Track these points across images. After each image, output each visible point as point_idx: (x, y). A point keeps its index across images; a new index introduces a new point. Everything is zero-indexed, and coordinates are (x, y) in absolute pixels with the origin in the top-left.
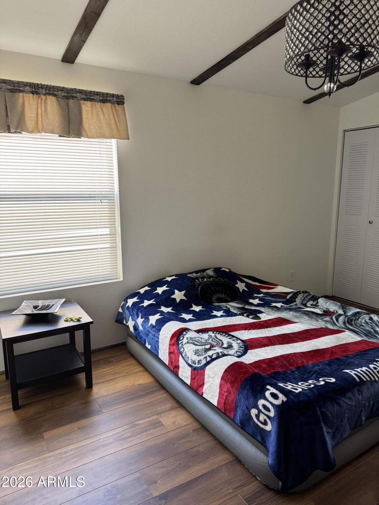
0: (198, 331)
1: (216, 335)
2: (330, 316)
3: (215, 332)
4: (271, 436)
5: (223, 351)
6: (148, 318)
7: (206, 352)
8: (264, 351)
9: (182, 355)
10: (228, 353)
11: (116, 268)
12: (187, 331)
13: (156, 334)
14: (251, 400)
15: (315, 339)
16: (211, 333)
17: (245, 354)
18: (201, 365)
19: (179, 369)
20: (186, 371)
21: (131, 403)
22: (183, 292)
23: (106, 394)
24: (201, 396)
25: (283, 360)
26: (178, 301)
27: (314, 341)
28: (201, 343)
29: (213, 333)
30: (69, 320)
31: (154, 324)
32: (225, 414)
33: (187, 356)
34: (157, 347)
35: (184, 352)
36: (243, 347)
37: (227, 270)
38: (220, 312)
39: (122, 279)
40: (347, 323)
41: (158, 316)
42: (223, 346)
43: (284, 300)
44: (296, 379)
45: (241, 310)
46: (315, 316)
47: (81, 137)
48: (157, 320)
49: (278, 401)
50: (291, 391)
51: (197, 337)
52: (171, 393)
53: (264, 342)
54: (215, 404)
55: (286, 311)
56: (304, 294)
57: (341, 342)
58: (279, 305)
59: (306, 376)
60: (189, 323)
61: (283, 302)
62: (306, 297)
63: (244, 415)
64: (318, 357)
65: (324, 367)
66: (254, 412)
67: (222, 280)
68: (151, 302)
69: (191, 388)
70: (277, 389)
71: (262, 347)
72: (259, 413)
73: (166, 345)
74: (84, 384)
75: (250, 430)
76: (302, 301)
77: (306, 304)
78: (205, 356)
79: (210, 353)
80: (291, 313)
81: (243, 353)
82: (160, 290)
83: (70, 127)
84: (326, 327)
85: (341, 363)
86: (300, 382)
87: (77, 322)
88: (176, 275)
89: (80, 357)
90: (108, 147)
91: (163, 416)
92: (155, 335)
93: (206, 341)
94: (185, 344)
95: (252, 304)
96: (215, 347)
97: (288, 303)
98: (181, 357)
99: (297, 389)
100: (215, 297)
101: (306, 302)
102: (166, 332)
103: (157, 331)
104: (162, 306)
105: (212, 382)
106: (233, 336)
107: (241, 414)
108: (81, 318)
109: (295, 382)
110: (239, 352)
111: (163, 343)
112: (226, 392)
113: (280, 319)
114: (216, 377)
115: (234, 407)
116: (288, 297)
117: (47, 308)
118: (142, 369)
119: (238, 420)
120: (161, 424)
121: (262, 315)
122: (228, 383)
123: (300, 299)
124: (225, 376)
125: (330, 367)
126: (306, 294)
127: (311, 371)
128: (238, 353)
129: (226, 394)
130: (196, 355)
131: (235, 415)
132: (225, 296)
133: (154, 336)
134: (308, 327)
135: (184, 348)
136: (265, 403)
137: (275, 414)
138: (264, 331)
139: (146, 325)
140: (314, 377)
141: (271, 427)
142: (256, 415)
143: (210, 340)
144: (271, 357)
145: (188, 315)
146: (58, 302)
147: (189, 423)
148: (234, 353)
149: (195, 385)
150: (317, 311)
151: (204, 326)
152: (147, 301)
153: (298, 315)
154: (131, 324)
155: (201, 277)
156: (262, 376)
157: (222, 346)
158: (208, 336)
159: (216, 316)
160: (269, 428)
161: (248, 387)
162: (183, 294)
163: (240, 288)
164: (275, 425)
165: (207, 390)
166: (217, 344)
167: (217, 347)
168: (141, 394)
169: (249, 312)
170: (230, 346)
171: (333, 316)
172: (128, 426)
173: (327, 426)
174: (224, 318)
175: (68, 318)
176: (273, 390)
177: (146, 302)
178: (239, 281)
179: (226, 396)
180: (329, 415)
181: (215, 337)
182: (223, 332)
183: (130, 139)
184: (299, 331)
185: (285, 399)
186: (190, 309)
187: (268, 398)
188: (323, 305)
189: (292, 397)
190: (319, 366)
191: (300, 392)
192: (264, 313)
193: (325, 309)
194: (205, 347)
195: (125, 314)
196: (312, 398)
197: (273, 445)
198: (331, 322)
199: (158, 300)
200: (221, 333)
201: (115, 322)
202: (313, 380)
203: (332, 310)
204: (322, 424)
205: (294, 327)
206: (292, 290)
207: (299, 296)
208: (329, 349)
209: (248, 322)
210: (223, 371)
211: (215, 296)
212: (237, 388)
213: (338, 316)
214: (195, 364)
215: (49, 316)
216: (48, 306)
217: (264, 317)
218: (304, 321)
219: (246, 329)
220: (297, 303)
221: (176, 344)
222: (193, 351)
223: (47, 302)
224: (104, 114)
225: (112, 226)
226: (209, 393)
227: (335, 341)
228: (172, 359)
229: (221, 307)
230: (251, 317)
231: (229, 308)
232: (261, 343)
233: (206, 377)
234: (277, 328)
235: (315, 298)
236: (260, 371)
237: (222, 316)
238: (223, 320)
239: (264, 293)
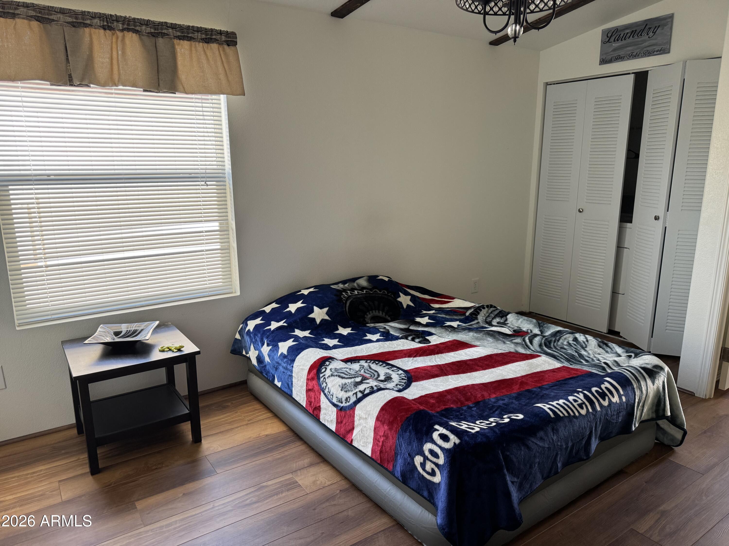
0: (346, 361)
1: (370, 364)
2: (523, 336)
3: (369, 361)
4: (440, 490)
5: (379, 384)
6: (277, 346)
7: (356, 387)
8: (433, 383)
9: (323, 392)
10: (386, 386)
11: (231, 278)
12: (330, 360)
13: (289, 367)
14: (415, 444)
15: (501, 366)
16: (363, 363)
17: (408, 388)
18: (350, 403)
19: (320, 411)
20: (330, 413)
21: (254, 459)
22: (326, 310)
23: (220, 449)
24: (350, 446)
25: (457, 393)
26: (318, 321)
27: (500, 369)
28: (350, 375)
29: (366, 362)
30: (166, 350)
31: (285, 353)
32: (382, 466)
33: (331, 393)
34: (290, 383)
35: (327, 388)
36: (406, 378)
37: (386, 279)
38: (375, 335)
39: (238, 294)
40: (543, 345)
41: (290, 343)
42: (379, 379)
43: (463, 317)
44: (474, 416)
45: (404, 333)
46: (502, 337)
47: (176, 93)
48: (289, 347)
49: (449, 444)
50: (466, 430)
51: (345, 368)
52: (310, 444)
53: (434, 372)
54: (369, 453)
55: (463, 332)
56: (489, 309)
57: (535, 370)
58: (455, 324)
59: (486, 413)
60: (334, 350)
61: (461, 321)
62: (491, 313)
63: (406, 464)
64: (503, 389)
65: (511, 401)
66: (418, 460)
67: (379, 293)
68: (281, 323)
69: (337, 435)
70: (447, 429)
71: (430, 379)
72: (424, 461)
73: (302, 380)
74: (190, 437)
75: (413, 484)
76: (487, 318)
77: (491, 322)
78: (355, 392)
79: (361, 387)
80: (471, 334)
81: (405, 386)
82: (293, 308)
83: (160, 77)
84: (516, 351)
85: (533, 396)
86: (478, 420)
87: (177, 352)
88: (315, 287)
89: (184, 402)
90: (216, 106)
91: (299, 474)
92: (287, 367)
93: (356, 372)
94: (328, 378)
95: (419, 324)
96: (368, 379)
97: (468, 321)
98: (323, 395)
99: (473, 429)
100: (369, 316)
101: (491, 319)
102: (302, 363)
103: (289, 362)
104: (297, 329)
105: (365, 425)
106: (393, 366)
107: (402, 464)
108: (183, 347)
109: (472, 421)
110: (400, 385)
111: (298, 378)
112: (383, 436)
113: (455, 342)
114: (369, 417)
115: (393, 456)
116: (468, 314)
117: (135, 334)
118: (269, 415)
119: (398, 473)
120: (297, 485)
121: (432, 338)
122: (385, 424)
123: (483, 315)
124: (381, 416)
125: (518, 401)
126: (492, 309)
127: (493, 406)
128: (399, 387)
129: (382, 439)
130: (343, 391)
131: (394, 466)
132: (382, 314)
133: (286, 369)
134: (492, 352)
135: (326, 383)
136: (432, 447)
137: (444, 461)
138: (434, 359)
139: (275, 354)
140: (497, 414)
141: (440, 478)
142: (421, 463)
143: (362, 371)
144: (441, 390)
145: (332, 340)
146: (148, 326)
147: (335, 482)
148: (394, 387)
149: (342, 431)
150: (505, 331)
151: (353, 353)
152: (275, 322)
153: (480, 336)
154: (253, 354)
155: (350, 288)
156: (429, 414)
157: (377, 378)
158: (359, 367)
159: (370, 341)
160: (437, 479)
161: (411, 428)
162: (326, 312)
163: (403, 303)
164: (445, 474)
165: (358, 436)
166: (371, 376)
167: (370, 380)
168: (270, 447)
169: (414, 335)
170: (388, 378)
171: (526, 337)
172: (252, 489)
173: (512, 473)
174: (380, 343)
175: (165, 347)
176: (442, 431)
177: (273, 324)
178: (402, 293)
179: (383, 442)
180: (515, 460)
181: (368, 367)
182: (379, 361)
183: (246, 95)
184: (480, 356)
185: (457, 441)
186: (335, 332)
187: (436, 441)
188: (513, 322)
189: (466, 438)
190: (504, 400)
191: (477, 432)
192: (435, 334)
193: (516, 328)
194: (355, 380)
195: (245, 342)
196: (492, 439)
197: (443, 500)
198: (523, 344)
199: (290, 321)
200: (377, 362)
201: (231, 353)
202: (496, 417)
203: (524, 329)
204: (505, 471)
205: (473, 352)
206: (472, 304)
207: (482, 312)
208: (518, 379)
209: (413, 347)
210: (379, 409)
211: (370, 314)
212: (396, 431)
213: (533, 337)
214: (342, 403)
215: (138, 345)
216: (135, 332)
217: (434, 340)
218: (487, 344)
219: (410, 356)
220: (479, 321)
221: (316, 378)
222: (339, 386)
223: (133, 327)
224: (208, 59)
225: (223, 219)
226: (360, 440)
227: (527, 368)
228: (311, 398)
229: (378, 329)
230: (417, 340)
231: (388, 330)
232: (429, 373)
233: (356, 418)
234: (452, 354)
235: (503, 314)
236: (427, 408)
237: (378, 341)
238: (379, 345)
239: (436, 309)
